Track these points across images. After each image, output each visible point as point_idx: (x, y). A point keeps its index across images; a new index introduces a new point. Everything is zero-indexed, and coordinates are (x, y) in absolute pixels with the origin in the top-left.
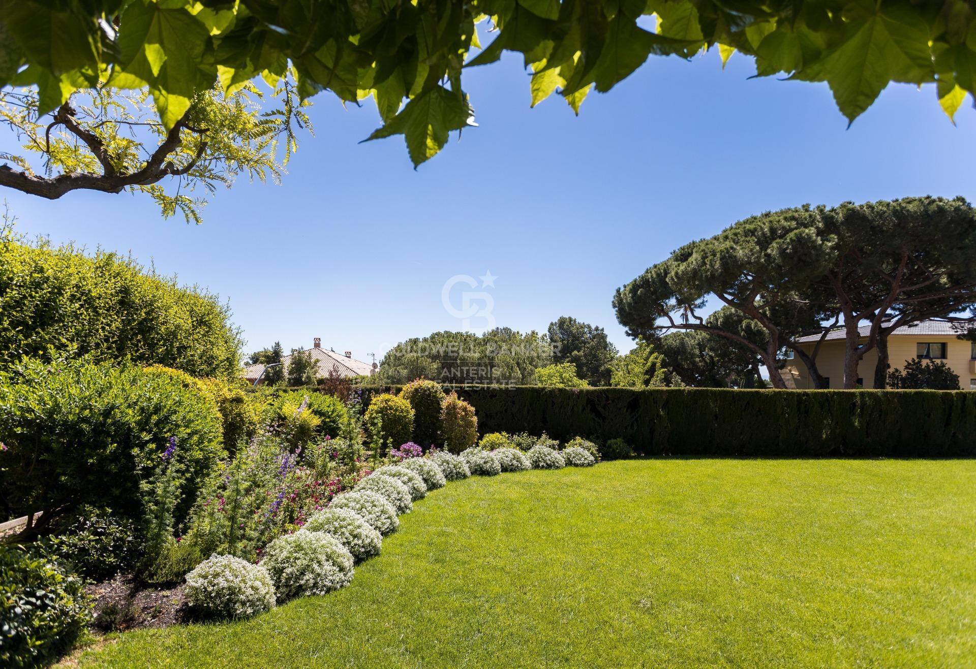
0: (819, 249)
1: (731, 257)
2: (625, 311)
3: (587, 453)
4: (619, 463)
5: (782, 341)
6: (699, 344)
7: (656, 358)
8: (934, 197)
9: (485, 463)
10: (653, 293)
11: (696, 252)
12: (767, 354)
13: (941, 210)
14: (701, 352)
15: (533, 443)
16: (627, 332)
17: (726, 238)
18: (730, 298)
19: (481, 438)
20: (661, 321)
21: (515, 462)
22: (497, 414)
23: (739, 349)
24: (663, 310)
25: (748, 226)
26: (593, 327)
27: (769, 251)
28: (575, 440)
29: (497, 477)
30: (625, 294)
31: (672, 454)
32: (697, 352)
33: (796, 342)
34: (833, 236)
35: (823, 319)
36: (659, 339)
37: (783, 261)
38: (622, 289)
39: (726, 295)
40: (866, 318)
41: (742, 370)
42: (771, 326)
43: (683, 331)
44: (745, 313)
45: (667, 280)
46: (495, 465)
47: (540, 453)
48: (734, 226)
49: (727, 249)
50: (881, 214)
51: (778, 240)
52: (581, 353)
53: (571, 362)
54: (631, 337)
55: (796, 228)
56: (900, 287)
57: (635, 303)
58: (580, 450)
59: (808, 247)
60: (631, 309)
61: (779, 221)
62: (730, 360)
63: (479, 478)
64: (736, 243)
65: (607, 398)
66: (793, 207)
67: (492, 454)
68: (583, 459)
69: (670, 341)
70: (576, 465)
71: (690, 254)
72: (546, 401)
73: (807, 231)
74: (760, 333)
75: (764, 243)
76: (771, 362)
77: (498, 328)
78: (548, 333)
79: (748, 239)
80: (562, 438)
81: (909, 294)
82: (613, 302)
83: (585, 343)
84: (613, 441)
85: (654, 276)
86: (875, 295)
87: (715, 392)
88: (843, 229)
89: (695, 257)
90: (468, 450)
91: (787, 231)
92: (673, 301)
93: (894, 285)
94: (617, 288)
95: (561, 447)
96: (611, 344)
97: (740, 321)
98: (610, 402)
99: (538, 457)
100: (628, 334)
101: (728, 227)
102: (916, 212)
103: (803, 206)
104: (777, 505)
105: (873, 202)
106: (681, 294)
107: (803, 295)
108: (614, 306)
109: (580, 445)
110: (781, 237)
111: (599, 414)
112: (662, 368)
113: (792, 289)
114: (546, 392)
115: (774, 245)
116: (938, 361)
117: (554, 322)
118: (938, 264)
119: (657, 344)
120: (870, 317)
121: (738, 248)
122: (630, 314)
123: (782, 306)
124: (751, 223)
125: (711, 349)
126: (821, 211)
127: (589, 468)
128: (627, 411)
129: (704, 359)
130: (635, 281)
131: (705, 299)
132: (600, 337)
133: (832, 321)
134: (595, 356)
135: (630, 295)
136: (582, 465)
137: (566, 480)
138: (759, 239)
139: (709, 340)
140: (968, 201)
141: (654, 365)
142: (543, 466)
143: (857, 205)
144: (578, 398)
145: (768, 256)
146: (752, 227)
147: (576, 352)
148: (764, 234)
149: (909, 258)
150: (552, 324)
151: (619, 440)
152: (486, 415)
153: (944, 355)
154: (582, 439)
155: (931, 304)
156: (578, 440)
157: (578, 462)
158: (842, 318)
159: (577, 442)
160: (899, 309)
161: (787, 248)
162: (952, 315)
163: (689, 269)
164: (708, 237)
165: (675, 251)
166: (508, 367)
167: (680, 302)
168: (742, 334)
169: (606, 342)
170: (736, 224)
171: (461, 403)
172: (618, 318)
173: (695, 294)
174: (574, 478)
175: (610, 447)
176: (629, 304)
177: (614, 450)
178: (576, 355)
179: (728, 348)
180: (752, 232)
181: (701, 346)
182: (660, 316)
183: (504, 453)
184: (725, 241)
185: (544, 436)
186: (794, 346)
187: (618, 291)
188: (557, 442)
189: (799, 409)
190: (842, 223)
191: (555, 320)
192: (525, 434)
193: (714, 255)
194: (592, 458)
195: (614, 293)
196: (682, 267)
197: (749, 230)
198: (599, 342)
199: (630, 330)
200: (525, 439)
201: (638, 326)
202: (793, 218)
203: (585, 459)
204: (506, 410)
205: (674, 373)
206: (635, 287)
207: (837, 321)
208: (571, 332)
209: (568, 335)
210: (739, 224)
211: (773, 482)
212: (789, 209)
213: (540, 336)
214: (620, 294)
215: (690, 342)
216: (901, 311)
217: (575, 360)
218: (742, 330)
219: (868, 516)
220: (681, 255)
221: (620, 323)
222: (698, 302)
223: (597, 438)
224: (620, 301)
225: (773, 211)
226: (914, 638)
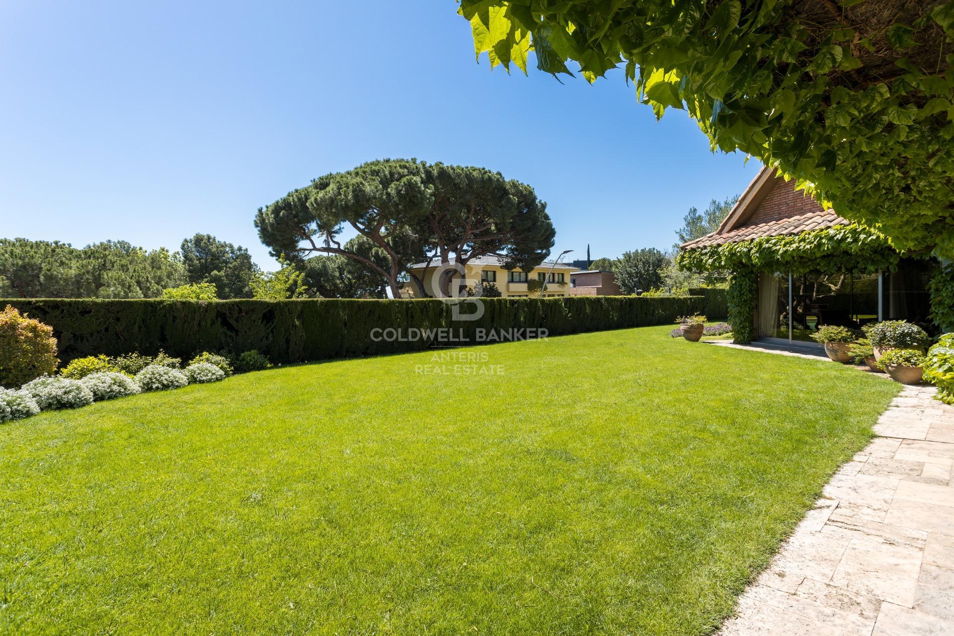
0: (422, 193)
1: (361, 190)
2: (268, 231)
3: (215, 368)
4: (252, 375)
5: (401, 267)
6: (338, 268)
7: (298, 276)
8: (487, 169)
9: (65, 393)
10: (295, 216)
11: (333, 182)
12: (390, 275)
13: (490, 179)
14: (341, 274)
15: (147, 364)
16: (270, 253)
17: (357, 174)
18: (362, 227)
19: (64, 364)
20: (303, 244)
21: (115, 388)
22: (92, 335)
23: (371, 272)
24: (305, 233)
25: (373, 167)
26: (236, 247)
27: (389, 190)
28: (201, 356)
29: (86, 408)
30: (267, 214)
31: (308, 361)
32: (337, 274)
33: (411, 268)
34: (431, 185)
35: (427, 251)
36: (303, 261)
37: (399, 200)
38: (264, 210)
39: (359, 225)
40: (453, 251)
41: (374, 291)
42: (393, 253)
43: (325, 254)
44: (374, 241)
45: (307, 204)
46: (83, 394)
47: (153, 374)
48: (363, 165)
49: (357, 183)
50: (459, 175)
51: (395, 182)
52: (222, 273)
53: (210, 282)
54: (275, 258)
55: (407, 175)
56: (471, 229)
57: (278, 224)
58: (207, 365)
59: (415, 191)
60: (273, 230)
61: (396, 167)
62: (364, 282)
63: (56, 413)
64: (365, 180)
65: (240, 311)
66: (405, 159)
67: (79, 382)
68: (210, 374)
69: (314, 264)
70: (202, 382)
71: (328, 185)
72: (165, 316)
73: (415, 178)
74: (385, 259)
75: (385, 183)
76: (393, 282)
77: (109, 241)
78: (180, 251)
79: (373, 178)
80: (185, 356)
81: (476, 236)
82: (255, 221)
83: (227, 263)
84: (246, 353)
85: (296, 200)
86: (458, 235)
87: (344, 301)
88: (437, 181)
89: (332, 187)
90: (37, 380)
91: (402, 176)
92: (313, 226)
93: (467, 227)
94: (259, 207)
95: (183, 365)
96: (256, 265)
97: (371, 248)
98: (243, 314)
99: (151, 379)
100: (272, 255)
101: (359, 166)
102: (477, 178)
103: (412, 159)
104: (387, 389)
105: (455, 166)
106: (320, 219)
107: (415, 231)
108: (257, 226)
109: (207, 360)
110: (397, 180)
111: (230, 327)
112: (303, 285)
113: (406, 224)
114: (164, 306)
115: (393, 185)
116: (492, 283)
117: (188, 239)
118: (489, 216)
119: (300, 265)
120: (455, 250)
121: (366, 184)
122: (273, 234)
123: (400, 238)
124: (376, 165)
125: (349, 272)
126: (424, 165)
127: (218, 383)
128: (262, 322)
129: (343, 281)
130: (277, 202)
131: (342, 226)
132: (244, 258)
133: (433, 252)
134: (238, 277)
135: (273, 216)
136: (209, 381)
137: (186, 398)
138: (381, 180)
139: (347, 264)
140: (503, 176)
141: (295, 282)
142: (157, 388)
143: (445, 165)
144: (206, 311)
145: (388, 194)
146: (377, 168)
147: (215, 272)
148: (385, 175)
149: (475, 210)
150: (186, 241)
151: (253, 352)
152: (75, 336)
153: (494, 280)
154: (210, 354)
155: (487, 243)
156: (206, 355)
157: (204, 378)
158: (439, 250)
159: (204, 357)
160: (471, 246)
161: (401, 190)
162: (498, 252)
163: (327, 197)
164: (343, 171)
165: (314, 180)
166: (123, 285)
167: (321, 227)
168: (372, 259)
169: (250, 263)
170: (365, 164)
171: (25, 321)
172: (260, 237)
173: (332, 220)
174: (197, 395)
175: (243, 360)
176: (272, 225)
177: (247, 363)
178: (216, 275)
179: (362, 272)
180: (375, 173)
181: (341, 270)
182: (303, 239)
183: (98, 378)
184: (356, 176)
185: (161, 355)
186: (409, 271)
187: (260, 211)
188: (179, 359)
189: (407, 315)
190: (436, 177)
191: (191, 236)
192: (135, 355)
193: (348, 188)
194: (222, 372)
195: (256, 212)
196: (321, 194)
197: (374, 171)
198: (242, 263)
199: (274, 251)
200: (134, 359)
201: (281, 247)
202: (405, 167)
203: (213, 374)
204: (107, 330)
205: (318, 293)
206: (277, 209)
207: (436, 253)
208: (209, 250)
209: (207, 254)
210: (367, 164)
211: (387, 373)
212: (403, 160)
213: (171, 253)
214: (262, 214)
215: (331, 266)
216: (473, 248)
217: (215, 280)
218: (373, 256)
219: (446, 386)
220: (321, 184)
221: (263, 242)
222: (336, 228)
223: (230, 352)
224: (263, 221)
225: (392, 159)
226: (462, 460)
